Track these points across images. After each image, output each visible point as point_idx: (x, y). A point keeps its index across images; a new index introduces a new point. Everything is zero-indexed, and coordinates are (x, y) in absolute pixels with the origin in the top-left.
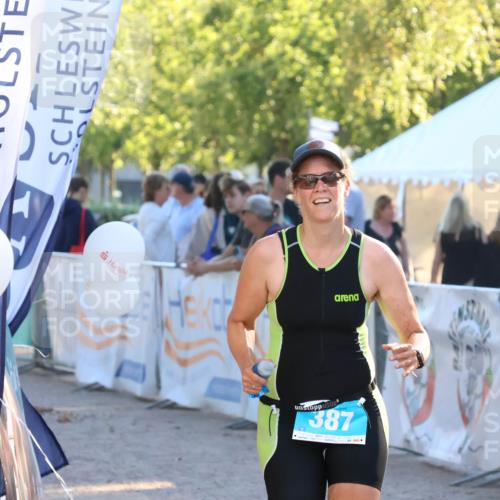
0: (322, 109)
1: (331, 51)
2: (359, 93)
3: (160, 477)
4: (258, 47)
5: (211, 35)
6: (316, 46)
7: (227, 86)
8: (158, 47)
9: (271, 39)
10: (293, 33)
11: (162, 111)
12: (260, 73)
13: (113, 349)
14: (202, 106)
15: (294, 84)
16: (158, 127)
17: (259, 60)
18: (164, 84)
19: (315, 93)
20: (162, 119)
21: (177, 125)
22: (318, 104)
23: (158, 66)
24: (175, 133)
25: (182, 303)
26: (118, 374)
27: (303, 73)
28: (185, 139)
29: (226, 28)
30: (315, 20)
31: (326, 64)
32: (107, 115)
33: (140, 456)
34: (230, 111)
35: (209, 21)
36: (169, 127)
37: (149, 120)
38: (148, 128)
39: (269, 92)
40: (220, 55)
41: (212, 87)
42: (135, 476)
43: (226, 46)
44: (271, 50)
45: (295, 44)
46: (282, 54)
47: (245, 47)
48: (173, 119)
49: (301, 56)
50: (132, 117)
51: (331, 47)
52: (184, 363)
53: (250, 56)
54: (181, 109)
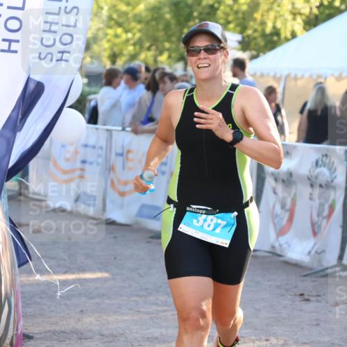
0: (231, 26)
2: (257, 16)
7: (167, 9)
11: (120, 25)
14: (148, 23)
15: (213, 9)
16: (116, 36)
19: (227, 15)
20: (119, 31)
21: (130, 35)
22: (229, 23)
24: (127, 41)
25: (124, 154)
27: (219, 2)
28: (134, 45)
34: (167, 26)
36: (124, 36)
37: (110, 32)
38: (109, 37)
39: (195, 14)
48: (126, 31)
50: (98, 30)
52: (122, 194)
54: (133, 24)
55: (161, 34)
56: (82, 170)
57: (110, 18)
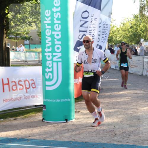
1: (144, 31)
3: (117, 78)
4: (136, 31)
5: (131, 30)
6: (143, 31)
7: (133, 35)
8: (125, 31)
9: (138, 30)
10: (140, 29)
11: (125, 38)
12: (136, 34)
13: (115, 64)
14: (130, 38)
15: (140, 35)
16: (125, 40)
17: (136, 32)
18: (126, 35)
20: (125, 39)
23: (125, 33)
26: (115, 67)
27: (141, 34)
29: (133, 29)
30: (143, 27)
31: (144, 32)
32: (118, 39)
33: (116, 76)
34: (133, 38)
35: (131, 28)
36: (126, 40)
39: (137, 36)
40: (132, 32)
41: (131, 36)
42: (114, 78)
43: (133, 31)
44: (138, 31)
45: (140, 30)
46: (139, 32)
47: (135, 31)
48: (127, 39)
49: (141, 32)
50: (122, 39)
51: (144, 30)
53: (135, 32)
54: (128, 38)
55: (132, 40)
56: (116, 62)
57: (123, 37)
